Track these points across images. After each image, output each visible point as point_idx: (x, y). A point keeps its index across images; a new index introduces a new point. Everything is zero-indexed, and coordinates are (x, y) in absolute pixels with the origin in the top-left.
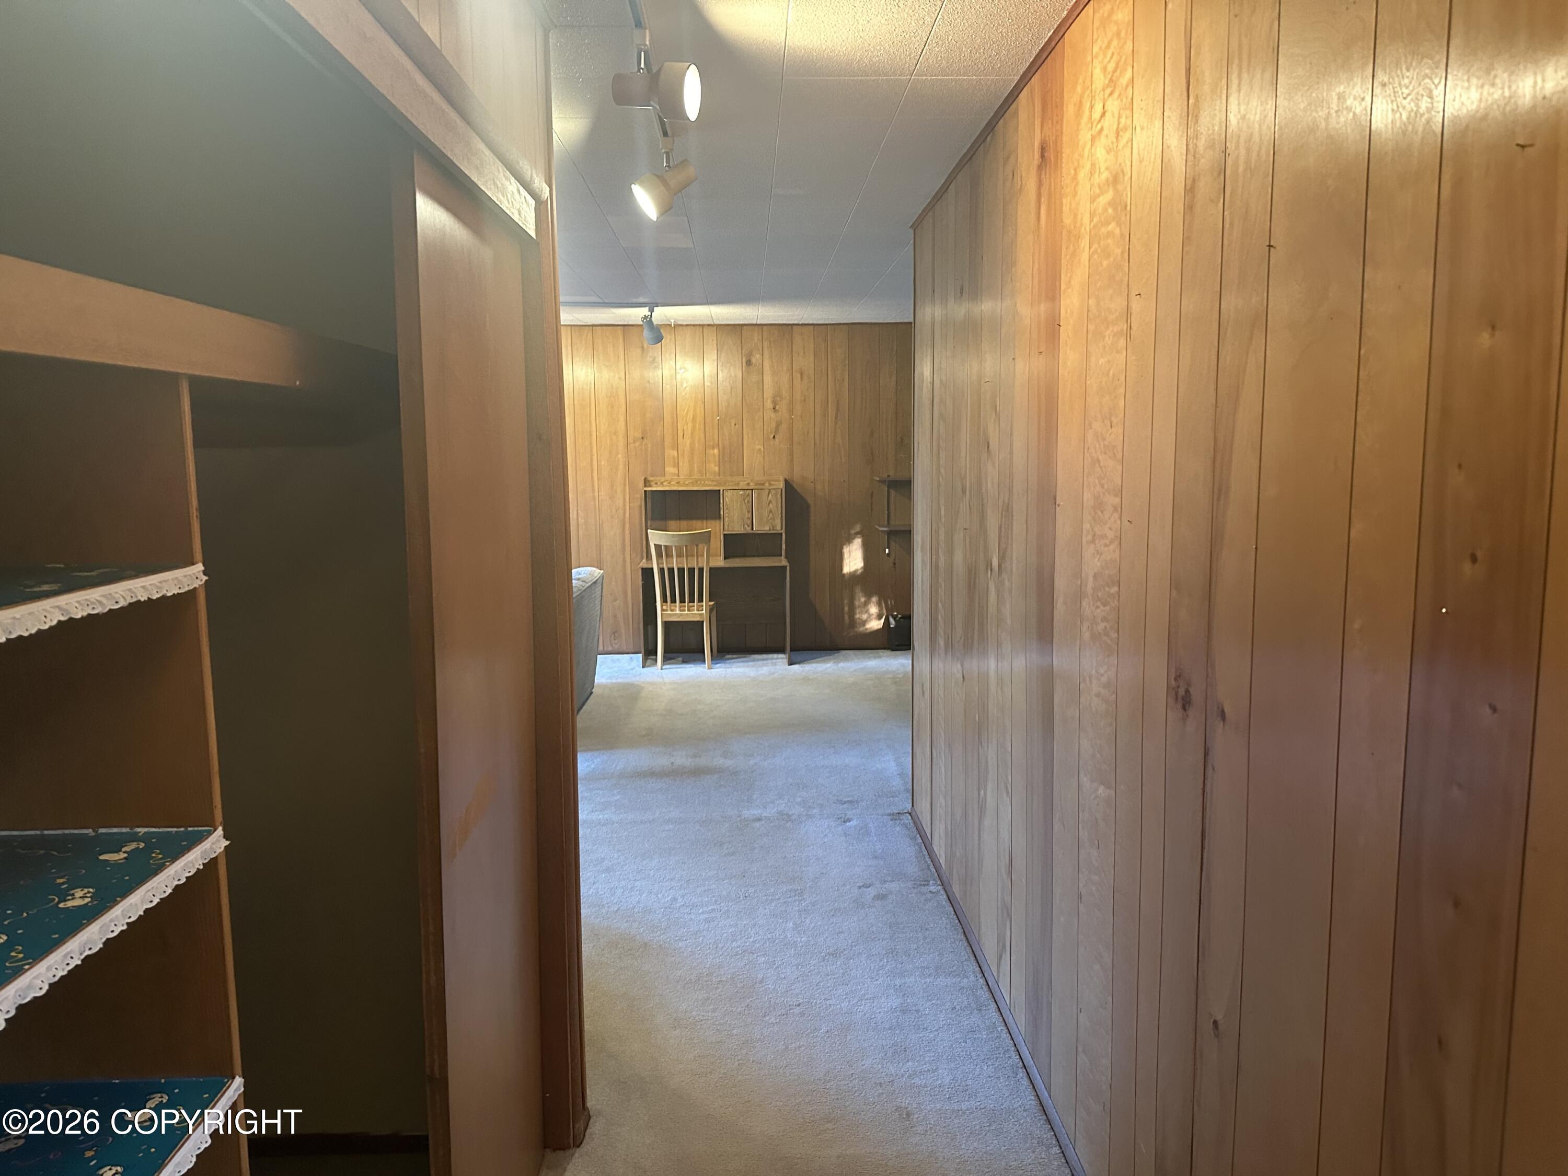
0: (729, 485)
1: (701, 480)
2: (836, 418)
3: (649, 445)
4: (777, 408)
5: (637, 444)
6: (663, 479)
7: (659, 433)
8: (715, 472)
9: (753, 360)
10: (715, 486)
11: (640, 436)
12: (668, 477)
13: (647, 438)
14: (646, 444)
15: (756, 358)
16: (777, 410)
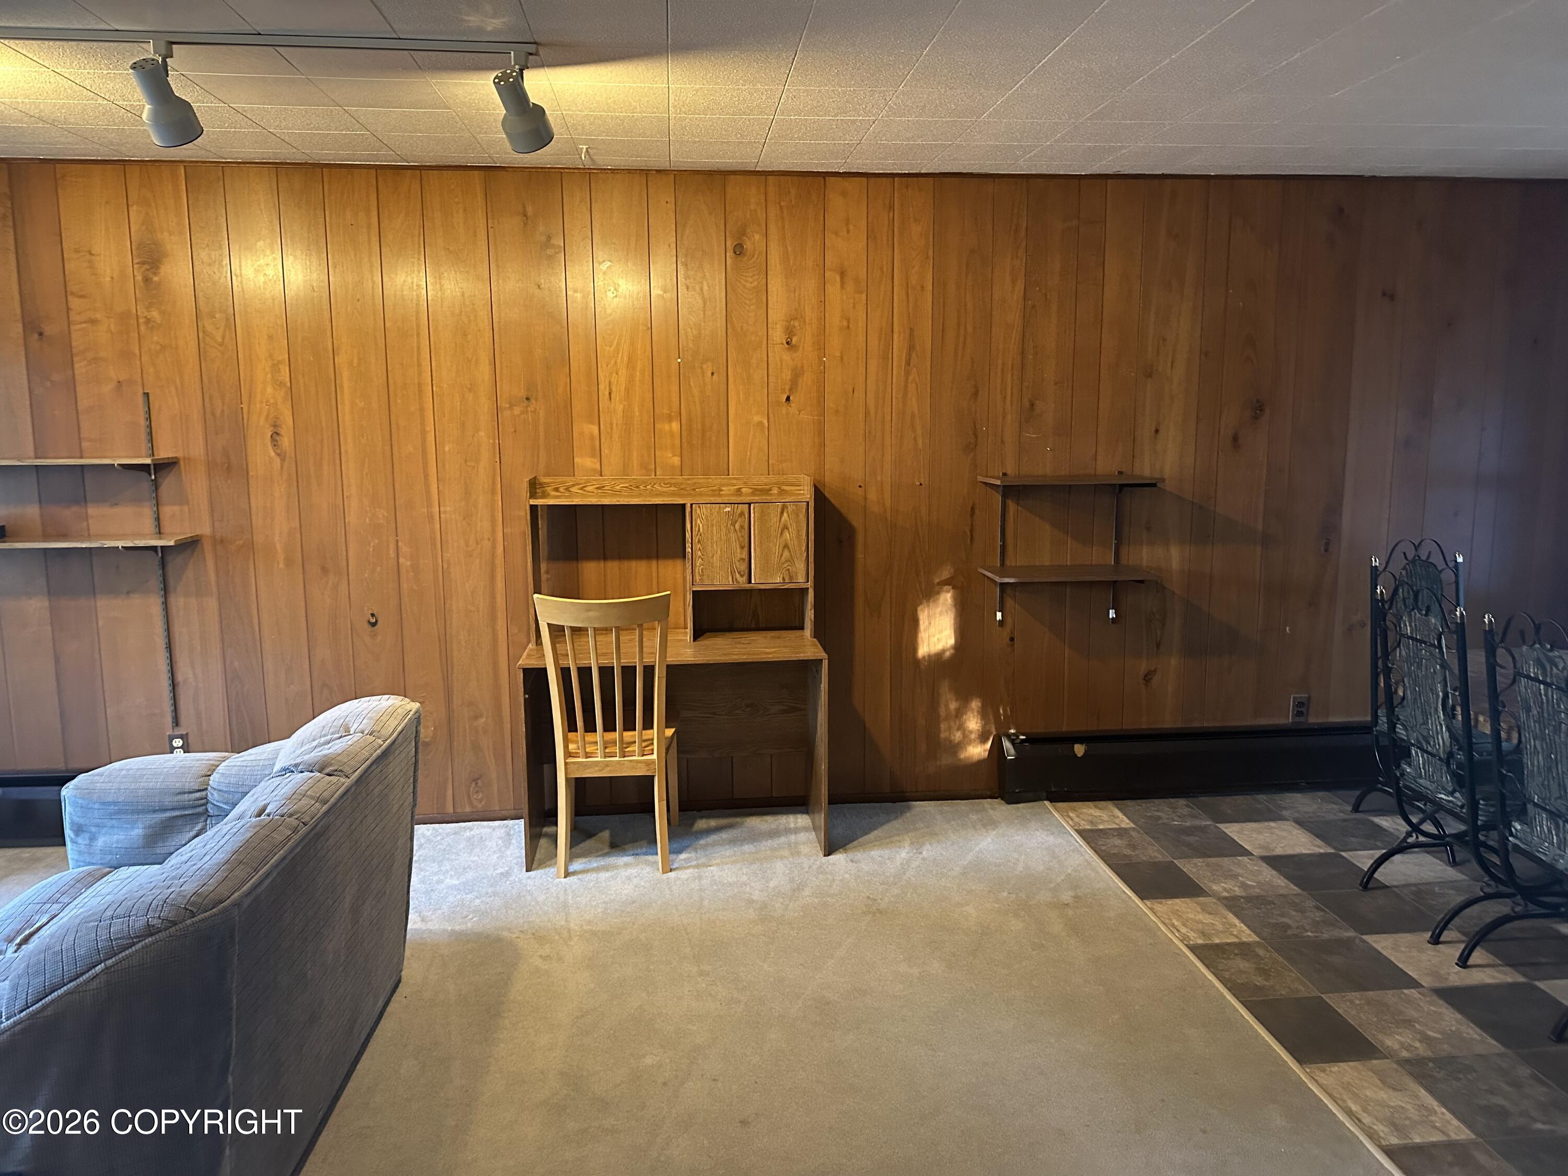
0: (701, 494)
1: (645, 483)
2: (908, 363)
3: (542, 414)
4: (795, 340)
5: (517, 410)
6: (570, 481)
7: (560, 390)
8: (673, 467)
9: (748, 245)
10: (673, 494)
11: (523, 393)
12: (580, 477)
13: (536, 400)
14: (534, 412)
15: (754, 241)
16: (795, 346)
